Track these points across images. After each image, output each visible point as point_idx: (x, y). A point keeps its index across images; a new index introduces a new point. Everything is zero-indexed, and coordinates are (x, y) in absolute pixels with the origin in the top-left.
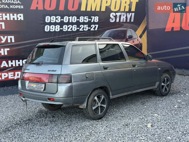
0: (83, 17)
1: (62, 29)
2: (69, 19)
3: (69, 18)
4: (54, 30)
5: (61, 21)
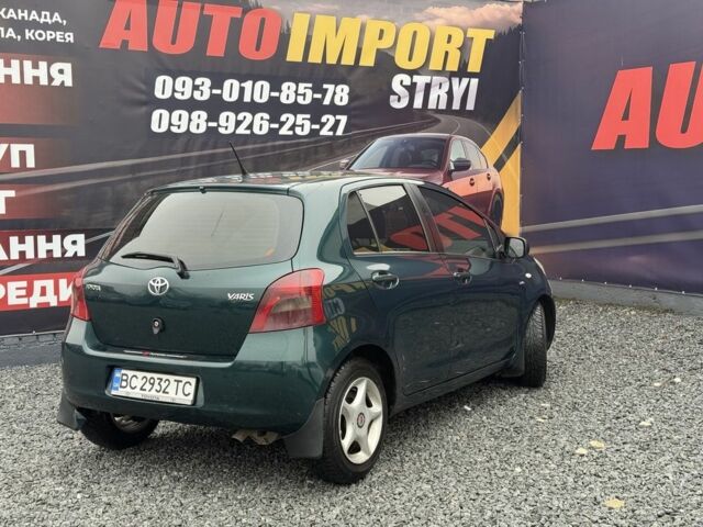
0: (293, 86)
1: (214, 124)
2: (242, 90)
4: (183, 129)
5: (212, 95)
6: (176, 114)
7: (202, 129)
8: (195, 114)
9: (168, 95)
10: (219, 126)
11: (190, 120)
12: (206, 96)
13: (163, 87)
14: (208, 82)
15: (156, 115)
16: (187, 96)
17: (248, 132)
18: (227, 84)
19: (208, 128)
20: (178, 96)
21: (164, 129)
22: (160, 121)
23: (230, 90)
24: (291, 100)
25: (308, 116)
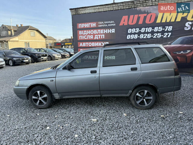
0: (157, 28)
1: (139, 37)
2: (145, 30)
4: (133, 38)
5: (139, 31)
6: (132, 35)
7: (137, 38)
8: (135, 35)
9: (130, 32)
13: (130, 31)
14: (138, 29)
15: (128, 36)
16: (134, 32)
17: (146, 38)
18: (142, 29)
19: (138, 38)
20: (132, 32)
21: (129, 38)
22: (128, 37)
23: (143, 30)
24: (157, 31)
25: (161, 34)
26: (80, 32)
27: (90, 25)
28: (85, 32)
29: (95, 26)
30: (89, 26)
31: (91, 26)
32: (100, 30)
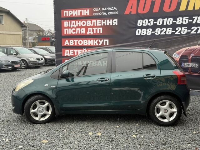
0: (181, 18)
2: (163, 22)
3: (164, 20)
4: (145, 34)
5: (154, 24)
10: (155, 32)
11: (147, 31)
12: (152, 24)
13: (140, 23)
16: (146, 25)
17: (165, 34)
18: (159, 20)
20: (144, 25)
21: (139, 34)
22: (138, 32)
23: (159, 22)
24: (180, 23)
25: (186, 28)
26: (66, 24)
27: (81, 13)
28: (73, 23)
29: (88, 14)
30: (79, 15)
31: (83, 14)
32: (95, 21)
